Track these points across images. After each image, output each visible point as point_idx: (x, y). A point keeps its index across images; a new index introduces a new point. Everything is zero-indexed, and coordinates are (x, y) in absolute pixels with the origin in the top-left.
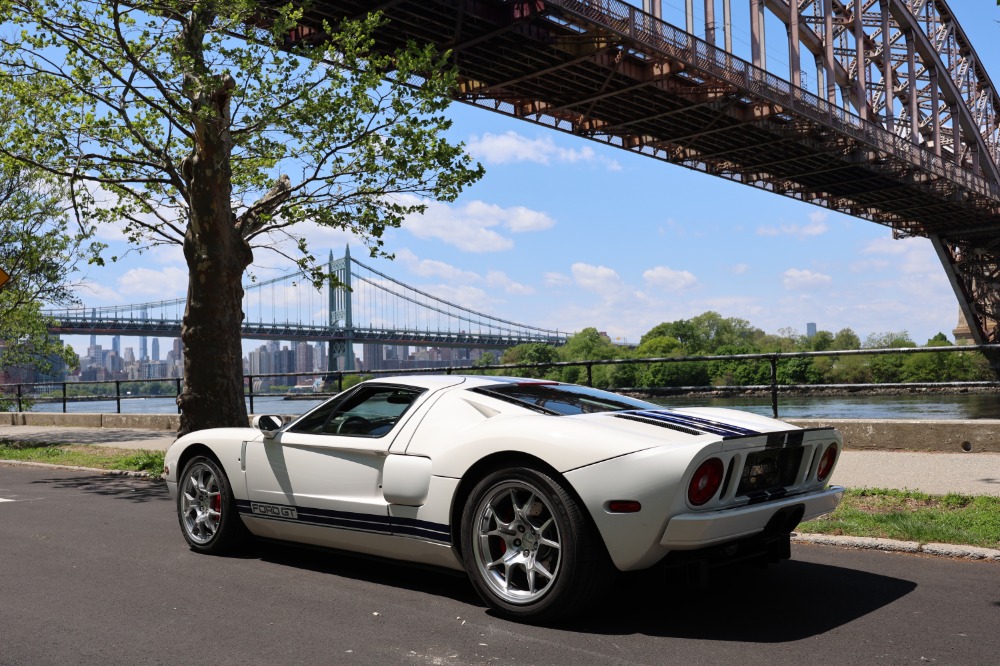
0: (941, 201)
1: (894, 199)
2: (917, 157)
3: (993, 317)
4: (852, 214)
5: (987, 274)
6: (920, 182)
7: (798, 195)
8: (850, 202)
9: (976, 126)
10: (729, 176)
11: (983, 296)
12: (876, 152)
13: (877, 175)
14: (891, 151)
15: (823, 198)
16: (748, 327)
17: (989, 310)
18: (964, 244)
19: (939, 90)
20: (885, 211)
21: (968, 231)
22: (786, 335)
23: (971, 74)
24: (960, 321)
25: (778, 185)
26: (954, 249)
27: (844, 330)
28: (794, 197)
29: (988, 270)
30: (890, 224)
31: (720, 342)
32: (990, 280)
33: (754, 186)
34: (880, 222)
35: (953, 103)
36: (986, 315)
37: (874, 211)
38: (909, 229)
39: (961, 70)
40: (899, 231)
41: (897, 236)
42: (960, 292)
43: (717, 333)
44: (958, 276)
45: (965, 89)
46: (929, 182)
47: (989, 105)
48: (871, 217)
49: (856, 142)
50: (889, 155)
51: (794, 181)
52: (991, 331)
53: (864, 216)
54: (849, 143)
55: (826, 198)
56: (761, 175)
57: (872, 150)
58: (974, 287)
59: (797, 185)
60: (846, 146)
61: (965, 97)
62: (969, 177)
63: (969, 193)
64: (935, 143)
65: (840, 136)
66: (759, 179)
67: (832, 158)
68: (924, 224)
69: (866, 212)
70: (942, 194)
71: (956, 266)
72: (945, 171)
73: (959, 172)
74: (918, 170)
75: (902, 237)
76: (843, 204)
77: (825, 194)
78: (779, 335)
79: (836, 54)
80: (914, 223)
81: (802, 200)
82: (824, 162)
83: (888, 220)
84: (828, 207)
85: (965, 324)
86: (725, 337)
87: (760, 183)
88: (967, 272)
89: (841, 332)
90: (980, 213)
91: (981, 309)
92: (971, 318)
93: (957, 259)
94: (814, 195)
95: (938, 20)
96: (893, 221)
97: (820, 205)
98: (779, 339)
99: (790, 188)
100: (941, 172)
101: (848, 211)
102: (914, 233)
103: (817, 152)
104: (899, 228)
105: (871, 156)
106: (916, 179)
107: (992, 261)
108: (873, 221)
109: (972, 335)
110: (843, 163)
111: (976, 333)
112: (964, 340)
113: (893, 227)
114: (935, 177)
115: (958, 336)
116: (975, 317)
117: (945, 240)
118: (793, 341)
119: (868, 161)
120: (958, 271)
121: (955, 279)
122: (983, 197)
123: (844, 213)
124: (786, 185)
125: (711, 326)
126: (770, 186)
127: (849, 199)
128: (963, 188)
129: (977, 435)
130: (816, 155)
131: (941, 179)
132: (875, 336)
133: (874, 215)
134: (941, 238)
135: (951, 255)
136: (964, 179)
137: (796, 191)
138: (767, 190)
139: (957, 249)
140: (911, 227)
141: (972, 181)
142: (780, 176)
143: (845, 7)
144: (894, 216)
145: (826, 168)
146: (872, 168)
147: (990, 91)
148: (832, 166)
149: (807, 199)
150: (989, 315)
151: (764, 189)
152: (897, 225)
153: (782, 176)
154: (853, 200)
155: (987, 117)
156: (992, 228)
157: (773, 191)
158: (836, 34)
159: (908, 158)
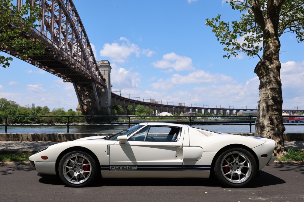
0: (77, 74)
1: (65, 71)
2: (72, 61)
3: (86, 105)
4: (53, 74)
5: (85, 94)
6: (73, 68)
7: (38, 66)
8: (53, 70)
9: (86, 55)
10: (18, 57)
11: (84, 100)
12: (63, 58)
13: (62, 64)
14: (67, 58)
15: (45, 68)
16: (16, 104)
17: (85, 103)
18: (81, 86)
19: (79, 45)
20: (62, 74)
21: (82, 82)
22: (27, 107)
23: (86, 42)
24: (78, 106)
25: (33, 62)
26: (78, 87)
27: (45, 107)
28: (37, 66)
29: (86, 93)
30: (63, 78)
31: (6, 108)
32: (86, 95)
33: (25, 61)
34: (60, 77)
35: (82, 48)
36: (84, 104)
37: (59, 74)
38: (67, 80)
39: (84, 40)
40: (65, 80)
41: (64, 81)
42: (79, 98)
43: (5, 105)
44: (79, 94)
45: (84, 45)
46: (75, 68)
47: (89, 51)
48: (58, 75)
49: (58, 54)
50: (66, 59)
51: (38, 62)
52: (86, 109)
53: (56, 75)
54: (56, 54)
55: (46, 68)
56: (28, 58)
57: (62, 57)
58: (82, 97)
59: (39, 63)
60: (55, 54)
61: (84, 47)
62: (84, 68)
63: (84, 73)
64: (77, 58)
65: (54, 51)
66: (27, 59)
67: (50, 57)
68: (71, 79)
69: (57, 74)
70: (78, 72)
71: (78, 91)
72: (79, 66)
73: (82, 66)
74: (73, 64)
75: (66, 82)
76: (51, 71)
77: (46, 67)
78: (25, 107)
79: (45, 17)
80: (69, 78)
81: (39, 67)
82: (48, 58)
83: (62, 77)
84: (46, 71)
85: (79, 107)
86: (8, 106)
87: (27, 61)
88: (81, 93)
89: (44, 107)
90: (86, 78)
91: (83, 103)
92: (81, 105)
93: (79, 89)
94: (43, 67)
95: (75, 16)
96: (64, 77)
97: (44, 70)
98: (25, 108)
99: (36, 63)
100: (78, 66)
101: (52, 73)
102: (69, 81)
103: (47, 55)
104: (65, 79)
105: (61, 58)
106: (72, 67)
107: (87, 91)
108: (58, 76)
109: (81, 110)
110: (53, 59)
111: (82, 109)
112: (79, 111)
113: (63, 79)
114: (77, 67)
115: (77, 110)
116: (82, 105)
117: (76, 84)
118: (29, 109)
119: (60, 60)
120: (79, 93)
121: (78, 95)
122: (87, 74)
123: (51, 73)
124: (35, 62)
125: (3, 103)
126: (30, 62)
127: (53, 69)
128: (83, 71)
130: (46, 56)
131: (78, 68)
132: (56, 109)
133: (59, 75)
134: (75, 83)
135: (77, 88)
136: (83, 69)
137: (38, 65)
138: (29, 63)
139: (79, 87)
140: (68, 79)
141: (85, 70)
142: (34, 60)
143: (49, 5)
144: (64, 76)
145: (48, 60)
146: (61, 62)
147: (90, 47)
148: (50, 59)
149: (41, 67)
150: (85, 105)
151: (28, 62)
152: (64, 78)
153: (35, 60)
154: (54, 70)
155: (89, 54)
156: (88, 82)
157: (31, 64)
158: (45, 11)
159: (71, 61)
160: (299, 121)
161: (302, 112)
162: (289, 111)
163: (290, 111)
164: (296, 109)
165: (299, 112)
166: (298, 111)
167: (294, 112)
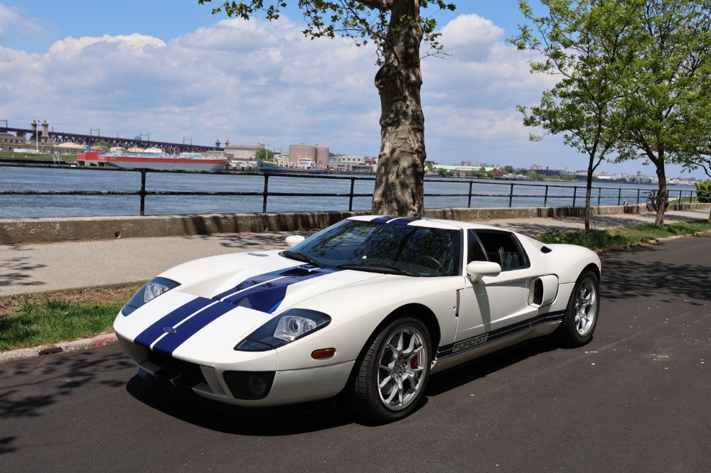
129: (124, 227)
160: (107, 163)
161: (109, 141)
162: (80, 139)
163: (83, 137)
164: (97, 135)
165: (102, 141)
166: (100, 138)
167: (92, 142)
